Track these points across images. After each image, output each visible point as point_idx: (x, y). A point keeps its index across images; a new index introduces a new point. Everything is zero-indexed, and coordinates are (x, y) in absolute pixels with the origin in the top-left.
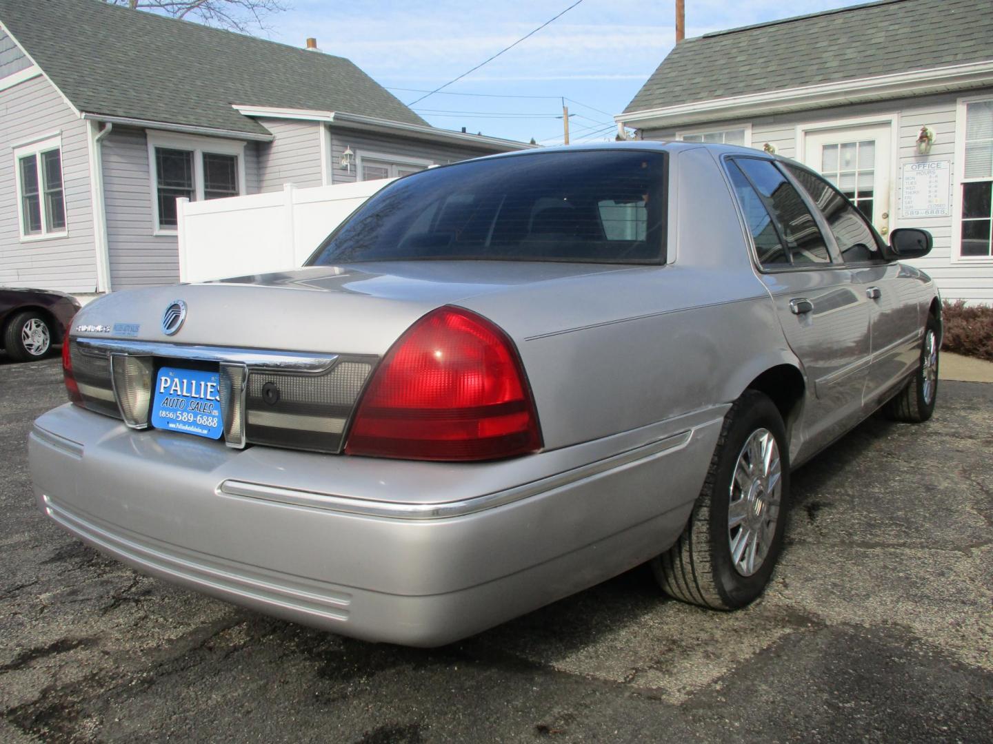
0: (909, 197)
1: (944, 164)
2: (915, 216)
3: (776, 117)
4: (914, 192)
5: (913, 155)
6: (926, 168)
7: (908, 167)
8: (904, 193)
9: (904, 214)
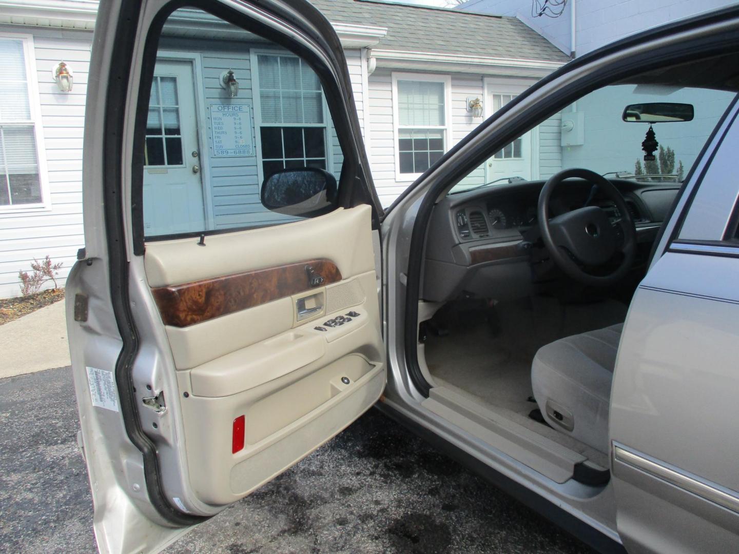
0: (218, 137)
1: (245, 108)
2: (225, 155)
3: (64, 32)
4: (223, 132)
5: (218, 96)
6: (231, 110)
7: (215, 108)
8: (214, 133)
9: (216, 153)
